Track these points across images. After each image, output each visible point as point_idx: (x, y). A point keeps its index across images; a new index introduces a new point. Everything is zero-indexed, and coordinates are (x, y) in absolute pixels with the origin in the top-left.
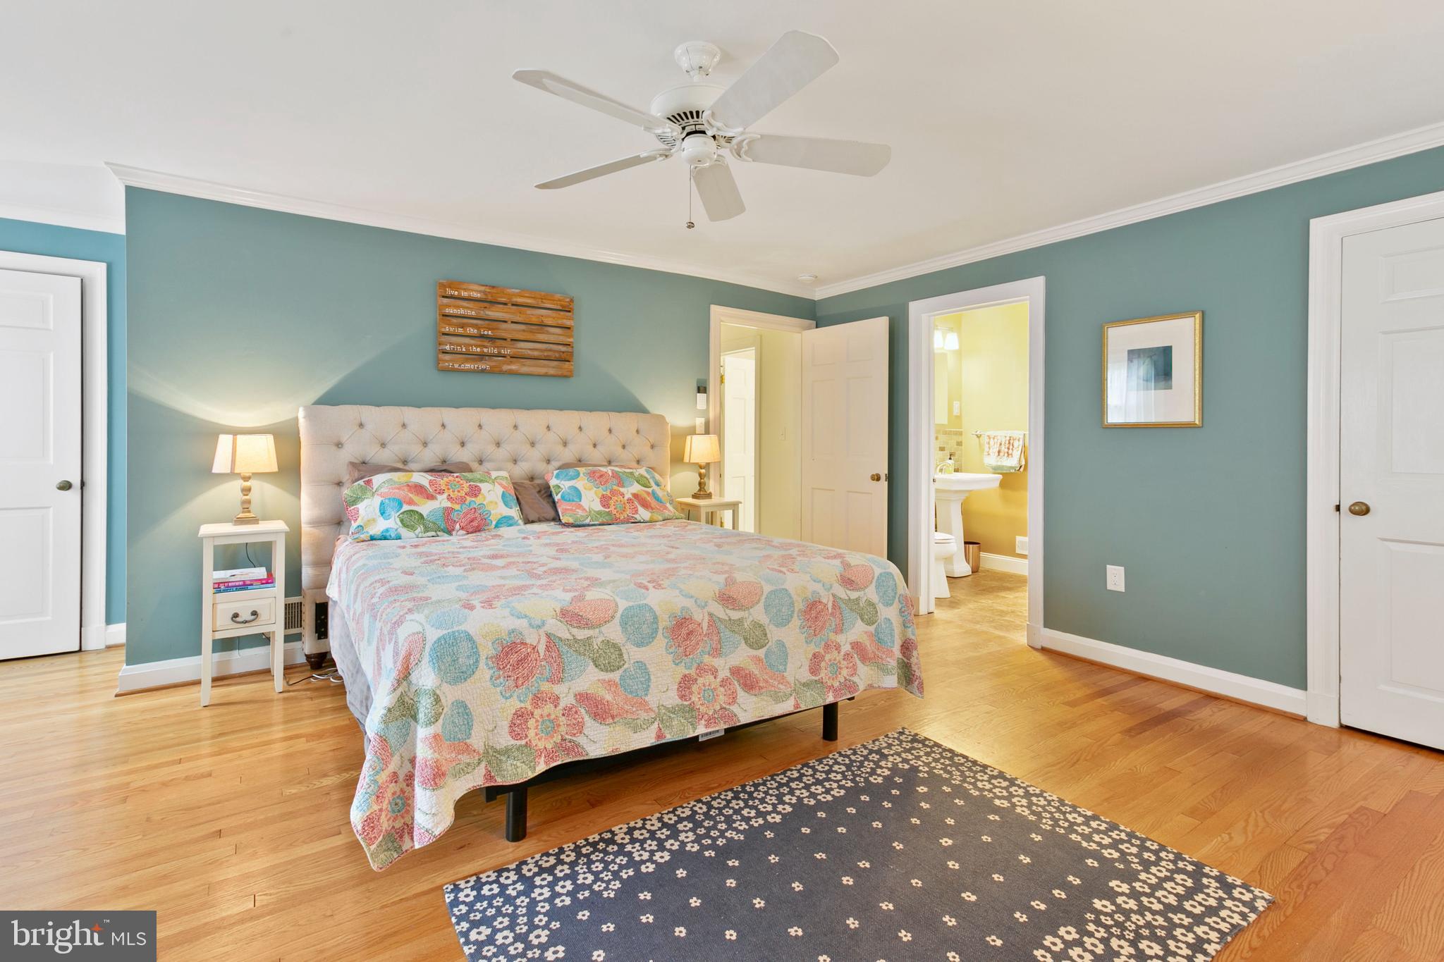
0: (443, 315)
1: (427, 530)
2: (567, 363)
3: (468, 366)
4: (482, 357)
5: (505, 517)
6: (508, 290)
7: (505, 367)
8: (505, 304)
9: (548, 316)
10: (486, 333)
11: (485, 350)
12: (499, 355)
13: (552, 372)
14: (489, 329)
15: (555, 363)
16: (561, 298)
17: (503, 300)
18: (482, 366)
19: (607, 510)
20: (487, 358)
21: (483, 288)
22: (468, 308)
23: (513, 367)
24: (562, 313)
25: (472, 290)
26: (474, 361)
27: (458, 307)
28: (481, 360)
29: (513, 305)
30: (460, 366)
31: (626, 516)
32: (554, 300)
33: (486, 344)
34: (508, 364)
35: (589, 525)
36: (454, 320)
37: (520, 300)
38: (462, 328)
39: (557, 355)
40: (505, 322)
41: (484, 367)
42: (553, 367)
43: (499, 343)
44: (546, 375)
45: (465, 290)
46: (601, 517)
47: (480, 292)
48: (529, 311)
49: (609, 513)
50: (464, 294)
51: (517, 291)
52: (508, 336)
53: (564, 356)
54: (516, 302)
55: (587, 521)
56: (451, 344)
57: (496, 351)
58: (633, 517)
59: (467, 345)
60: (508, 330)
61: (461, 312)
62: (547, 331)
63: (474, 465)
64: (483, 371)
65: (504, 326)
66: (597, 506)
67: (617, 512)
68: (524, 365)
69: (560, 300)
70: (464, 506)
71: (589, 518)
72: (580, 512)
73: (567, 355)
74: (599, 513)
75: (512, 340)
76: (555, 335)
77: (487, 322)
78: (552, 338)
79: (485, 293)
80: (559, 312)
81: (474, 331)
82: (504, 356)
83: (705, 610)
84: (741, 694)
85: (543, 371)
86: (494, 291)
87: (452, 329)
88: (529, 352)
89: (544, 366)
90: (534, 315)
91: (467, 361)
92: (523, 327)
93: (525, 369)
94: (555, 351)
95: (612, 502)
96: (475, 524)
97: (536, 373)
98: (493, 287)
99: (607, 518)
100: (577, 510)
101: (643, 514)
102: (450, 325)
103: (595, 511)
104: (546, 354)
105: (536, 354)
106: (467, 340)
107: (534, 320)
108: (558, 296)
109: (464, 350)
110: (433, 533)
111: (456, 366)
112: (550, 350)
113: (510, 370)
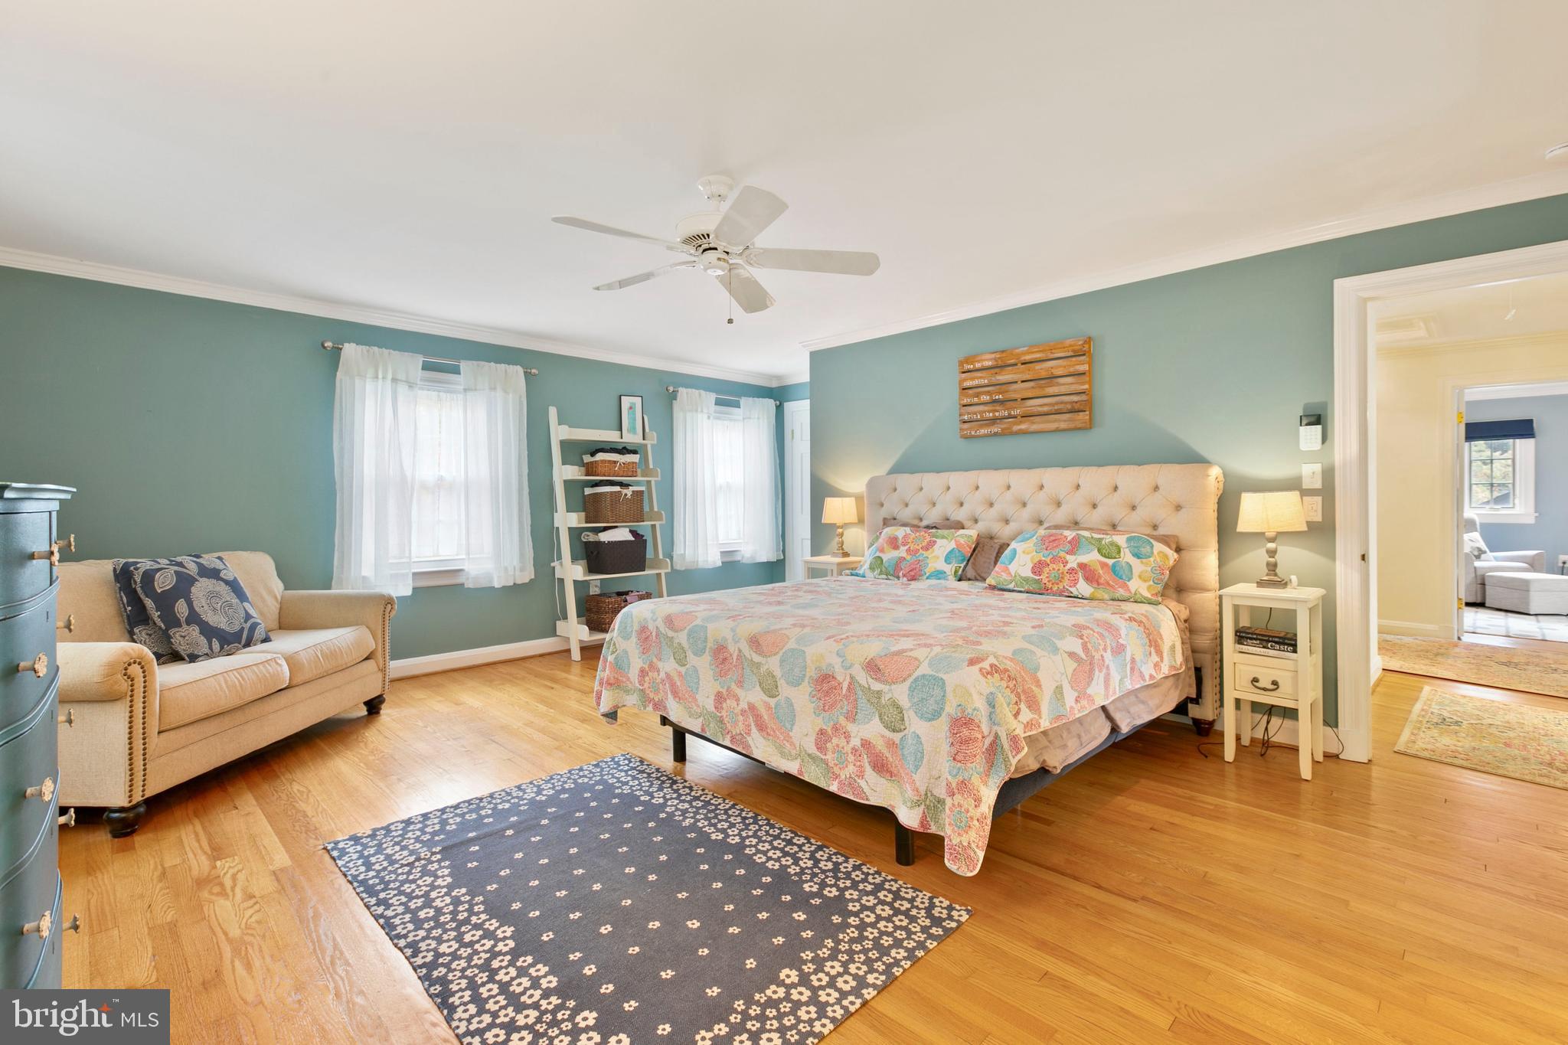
0: (964, 389)
1: (881, 573)
2: (1081, 413)
3: (983, 431)
4: (993, 421)
5: (938, 571)
6: (1017, 351)
7: (1016, 428)
8: (1016, 365)
9: (1057, 367)
10: (997, 397)
11: (997, 414)
12: (1010, 417)
13: (1063, 425)
14: (1000, 393)
15: (1068, 415)
16: (1072, 343)
17: (1012, 361)
18: (995, 429)
19: (1037, 578)
20: (998, 421)
21: (993, 356)
22: (981, 378)
23: (1023, 427)
24: (1074, 359)
25: (985, 360)
26: (987, 425)
27: (973, 379)
28: (993, 424)
29: (1023, 364)
30: (976, 432)
31: (1061, 587)
32: (1064, 348)
33: (998, 408)
34: (1019, 425)
35: (1013, 591)
36: (970, 392)
37: (1028, 358)
38: (977, 397)
39: (1069, 407)
40: (1016, 382)
41: (996, 430)
42: (1065, 421)
43: (1009, 404)
44: (1057, 430)
45: (979, 361)
46: (1027, 583)
47: (991, 359)
48: (1038, 366)
49: (1038, 582)
50: (978, 365)
51: (1025, 349)
52: (1018, 396)
53: (1076, 407)
54: (1025, 360)
55: (1011, 586)
56: (969, 414)
57: (1006, 414)
58: (1067, 590)
59: (981, 413)
60: (1019, 390)
61: (976, 382)
62: (1057, 383)
63: (967, 523)
64: (996, 434)
65: (1015, 386)
66: (1027, 572)
67: (1049, 581)
68: (1033, 423)
69: (1071, 346)
70: (914, 557)
71: (1013, 583)
72: (1004, 576)
73: (1081, 405)
74: (1026, 579)
75: (1022, 399)
76: (1067, 385)
77: (998, 387)
78: (1063, 389)
79: (995, 359)
80: (1070, 359)
81: (985, 398)
82: (1015, 417)
83: (849, 672)
84: (869, 771)
85: (1053, 426)
86: (1004, 355)
87: (969, 400)
88: (1040, 409)
89: (1055, 421)
90: (1042, 369)
91: (981, 426)
92: (1031, 384)
93: (1034, 427)
94: (1066, 403)
95: (1046, 570)
96: (912, 573)
97: (1047, 430)
98: (1003, 352)
99: (1034, 586)
100: (1002, 573)
101: (1083, 588)
102: (968, 396)
103: (1021, 577)
104: (1056, 408)
105: (1046, 409)
106: (981, 408)
107: (1044, 374)
108: (1068, 342)
109: (979, 417)
110: (884, 577)
111: (973, 433)
112: (1062, 403)
113: (1020, 430)
